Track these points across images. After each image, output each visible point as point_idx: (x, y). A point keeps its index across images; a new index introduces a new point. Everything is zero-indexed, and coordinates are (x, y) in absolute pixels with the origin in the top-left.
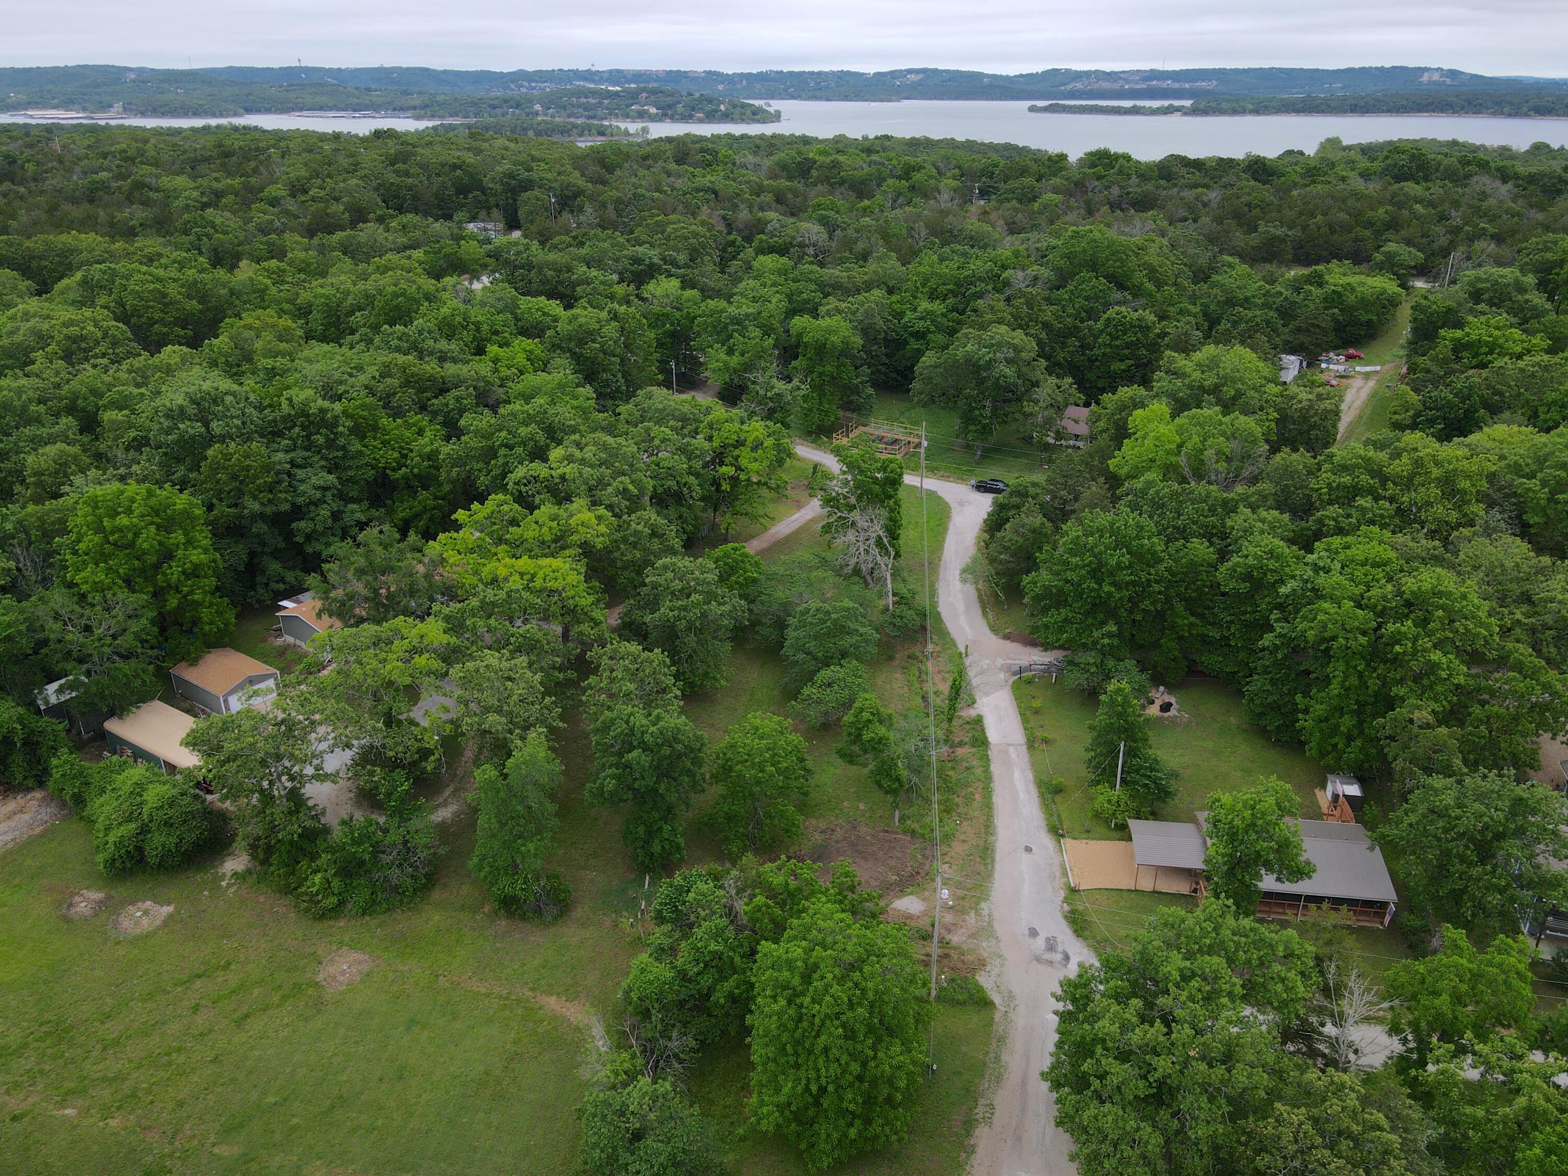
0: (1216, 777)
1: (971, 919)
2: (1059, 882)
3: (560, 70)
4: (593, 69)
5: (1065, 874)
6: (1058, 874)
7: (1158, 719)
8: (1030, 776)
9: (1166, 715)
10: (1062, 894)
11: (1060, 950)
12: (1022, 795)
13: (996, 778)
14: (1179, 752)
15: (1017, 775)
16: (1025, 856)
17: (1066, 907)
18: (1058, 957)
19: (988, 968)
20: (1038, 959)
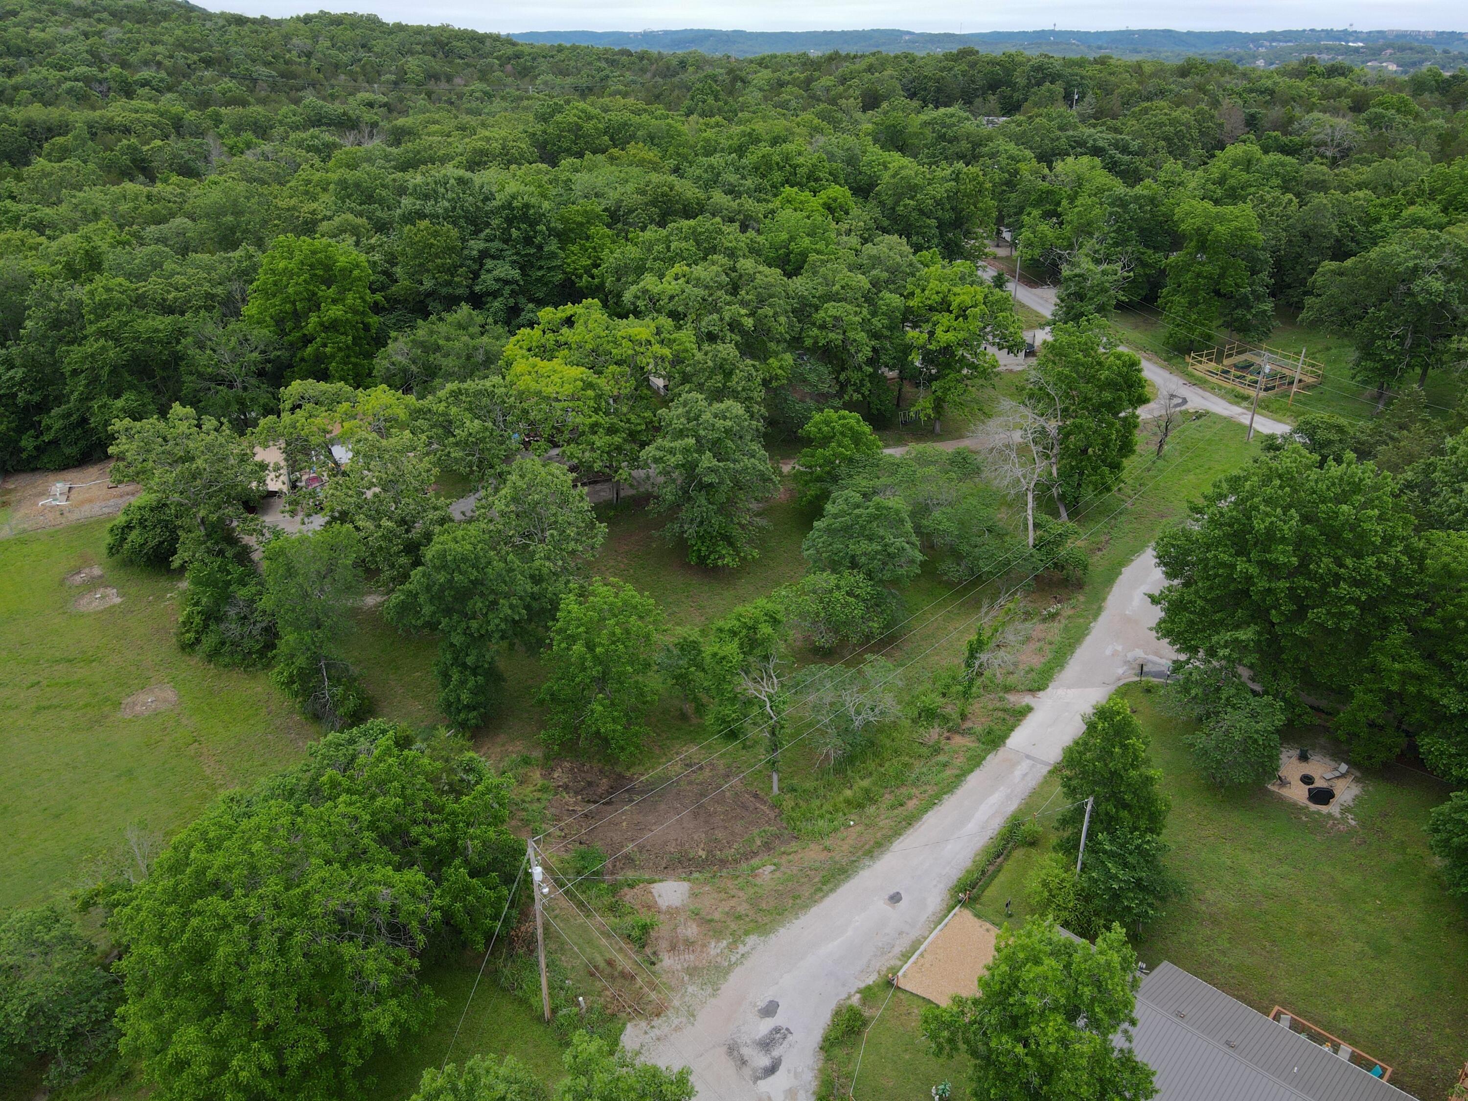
0: (1310, 935)
1: (715, 948)
2: (883, 964)
3: (1312, 30)
4: (1350, 29)
5: (905, 956)
6: (897, 950)
7: (1294, 808)
8: (1012, 807)
9: (1314, 807)
10: (871, 979)
11: (776, 1053)
12: (971, 827)
13: (960, 792)
14: (1285, 869)
15: (996, 798)
16: (881, 905)
17: (856, 1000)
18: (764, 1061)
19: (656, 1022)
20: (732, 1049)
